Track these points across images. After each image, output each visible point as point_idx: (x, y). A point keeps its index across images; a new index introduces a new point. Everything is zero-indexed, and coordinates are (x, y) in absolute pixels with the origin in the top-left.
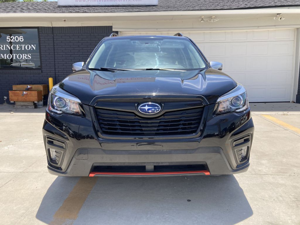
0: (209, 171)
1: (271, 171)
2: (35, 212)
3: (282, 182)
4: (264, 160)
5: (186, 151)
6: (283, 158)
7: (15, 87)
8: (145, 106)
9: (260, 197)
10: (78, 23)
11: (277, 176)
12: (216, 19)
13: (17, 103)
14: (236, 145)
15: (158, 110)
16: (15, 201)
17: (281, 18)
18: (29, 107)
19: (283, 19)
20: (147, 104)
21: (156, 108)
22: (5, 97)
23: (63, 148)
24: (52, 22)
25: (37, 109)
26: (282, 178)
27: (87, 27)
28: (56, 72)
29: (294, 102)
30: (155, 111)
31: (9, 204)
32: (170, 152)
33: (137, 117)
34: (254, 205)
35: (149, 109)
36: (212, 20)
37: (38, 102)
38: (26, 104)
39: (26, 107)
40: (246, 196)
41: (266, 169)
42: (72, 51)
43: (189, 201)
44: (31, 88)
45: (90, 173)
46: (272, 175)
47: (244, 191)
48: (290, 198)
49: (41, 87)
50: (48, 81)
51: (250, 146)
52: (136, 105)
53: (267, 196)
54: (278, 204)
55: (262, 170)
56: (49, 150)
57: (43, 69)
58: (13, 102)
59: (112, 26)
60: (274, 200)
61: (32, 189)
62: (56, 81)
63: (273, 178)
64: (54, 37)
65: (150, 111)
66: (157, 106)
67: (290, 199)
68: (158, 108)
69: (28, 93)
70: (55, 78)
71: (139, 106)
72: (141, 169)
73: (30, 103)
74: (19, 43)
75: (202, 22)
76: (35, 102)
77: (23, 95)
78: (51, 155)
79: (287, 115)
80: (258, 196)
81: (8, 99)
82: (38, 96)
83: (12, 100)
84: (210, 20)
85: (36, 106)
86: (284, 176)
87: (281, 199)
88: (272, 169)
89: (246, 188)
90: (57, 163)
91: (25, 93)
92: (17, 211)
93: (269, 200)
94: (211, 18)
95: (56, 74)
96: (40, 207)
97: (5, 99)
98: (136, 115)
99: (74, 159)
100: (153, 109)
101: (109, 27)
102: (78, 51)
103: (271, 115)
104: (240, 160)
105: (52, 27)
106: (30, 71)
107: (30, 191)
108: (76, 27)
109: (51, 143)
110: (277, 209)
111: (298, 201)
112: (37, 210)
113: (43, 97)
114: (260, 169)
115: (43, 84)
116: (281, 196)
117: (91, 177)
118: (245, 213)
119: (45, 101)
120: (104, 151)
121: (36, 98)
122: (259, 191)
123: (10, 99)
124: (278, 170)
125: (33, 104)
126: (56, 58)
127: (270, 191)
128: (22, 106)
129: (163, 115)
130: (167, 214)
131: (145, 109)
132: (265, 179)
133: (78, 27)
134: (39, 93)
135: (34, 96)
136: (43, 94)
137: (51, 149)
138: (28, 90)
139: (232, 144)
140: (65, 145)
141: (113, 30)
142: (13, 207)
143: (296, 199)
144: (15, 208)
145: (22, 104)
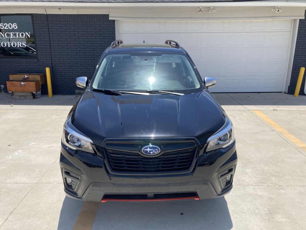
0: (198, 197)
1: (253, 181)
2: (56, 227)
3: (260, 193)
4: (248, 168)
5: (181, 184)
6: (265, 165)
7: (12, 77)
8: (147, 148)
9: (240, 210)
10: (73, 11)
11: (257, 186)
12: (214, 10)
13: (15, 94)
14: (221, 176)
15: (158, 152)
16: (37, 216)
17: (279, 10)
18: (27, 97)
19: (280, 11)
20: (149, 147)
21: (157, 149)
22: (2, 86)
23: (79, 180)
24: (46, 9)
25: (36, 99)
26: (261, 189)
27: (83, 15)
28: (53, 60)
29: (286, 93)
30: (156, 153)
31: (33, 219)
32: (167, 185)
33: (140, 157)
34: (234, 218)
35: (150, 151)
36: (210, 11)
37: (36, 92)
38: (24, 94)
39: (25, 97)
40: (229, 209)
41: (249, 178)
42: (68, 40)
43: (182, 214)
44: (28, 78)
45: (102, 200)
46: (253, 185)
47: (228, 203)
48: (264, 210)
49: (38, 77)
50: (45, 71)
51: (233, 174)
52: (140, 147)
53: (246, 208)
54: (254, 217)
55: (245, 180)
56: (66, 178)
57: (39, 58)
58: (11, 92)
59: (108, 15)
60: (251, 212)
61: (49, 202)
62: (53, 70)
63: (254, 189)
64: (49, 25)
65: (151, 153)
66: (158, 148)
67: (264, 212)
68: (158, 150)
69: (26, 84)
70: (52, 67)
71: (142, 148)
72: (144, 197)
73: (28, 93)
74: (13, 30)
75: (200, 12)
76: (33, 93)
77: (21, 85)
78: (67, 181)
79: (277, 110)
80: (239, 209)
81: (5, 88)
82: (36, 87)
83: (10, 91)
84: (208, 11)
85: (34, 96)
86: (263, 187)
87: (257, 211)
88: (253, 179)
89: (230, 200)
90: (73, 188)
91: (22, 83)
92: (41, 226)
93: (247, 212)
94: (209, 9)
95: (53, 63)
96: (59, 221)
97: (2, 88)
98: (139, 155)
99: (88, 189)
100: (154, 151)
101: (105, 15)
102: (74, 40)
103: (261, 111)
104: (224, 185)
105: (47, 14)
106: (26, 59)
107: (48, 205)
108: (71, 15)
109: (67, 173)
110: (253, 222)
111: (270, 214)
112: (58, 224)
113: (41, 87)
114: (244, 179)
115: (39, 73)
116: (257, 209)
117: (103, 203)
118: (226, 227)
119: (43, 90)
120: (114, 184)
121: (35, 88)
122: (240, 204)
123: (8, 90)
124: (259, 180)
125: (31, 94)
126: (51, 47)
127: (249, 203)
128: (20, 96)
129: (162, 155)
130: (164, 228)
131: (147, 151)
132: (246, 190)
133: (74, 15)
134: (37, 82)
135: (32, 87)
136: (41, 84)
137: (67, 178)
138: (25, 80)
139: (219, 175)
140: (81, 177)
141: (110, 19)
142: (37, 222)
143: (269, 212)
144: (39, 223)
145: (21, 94)
